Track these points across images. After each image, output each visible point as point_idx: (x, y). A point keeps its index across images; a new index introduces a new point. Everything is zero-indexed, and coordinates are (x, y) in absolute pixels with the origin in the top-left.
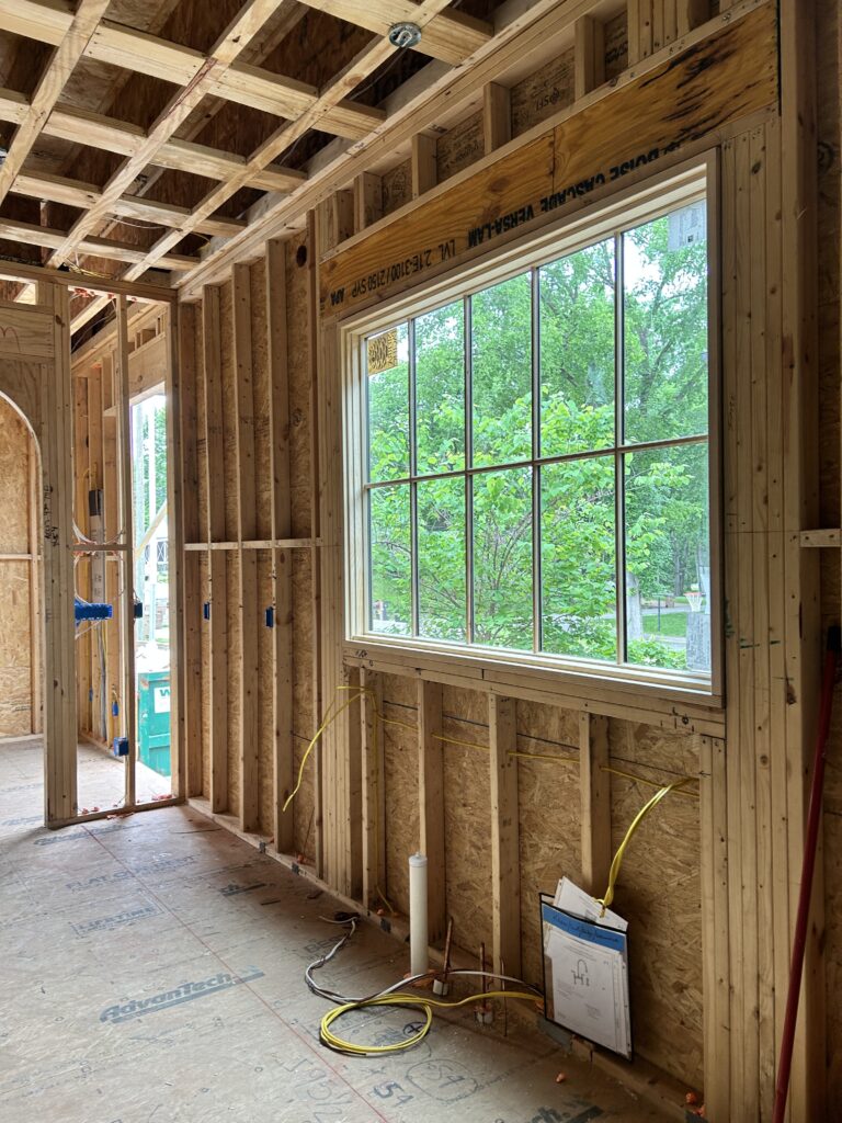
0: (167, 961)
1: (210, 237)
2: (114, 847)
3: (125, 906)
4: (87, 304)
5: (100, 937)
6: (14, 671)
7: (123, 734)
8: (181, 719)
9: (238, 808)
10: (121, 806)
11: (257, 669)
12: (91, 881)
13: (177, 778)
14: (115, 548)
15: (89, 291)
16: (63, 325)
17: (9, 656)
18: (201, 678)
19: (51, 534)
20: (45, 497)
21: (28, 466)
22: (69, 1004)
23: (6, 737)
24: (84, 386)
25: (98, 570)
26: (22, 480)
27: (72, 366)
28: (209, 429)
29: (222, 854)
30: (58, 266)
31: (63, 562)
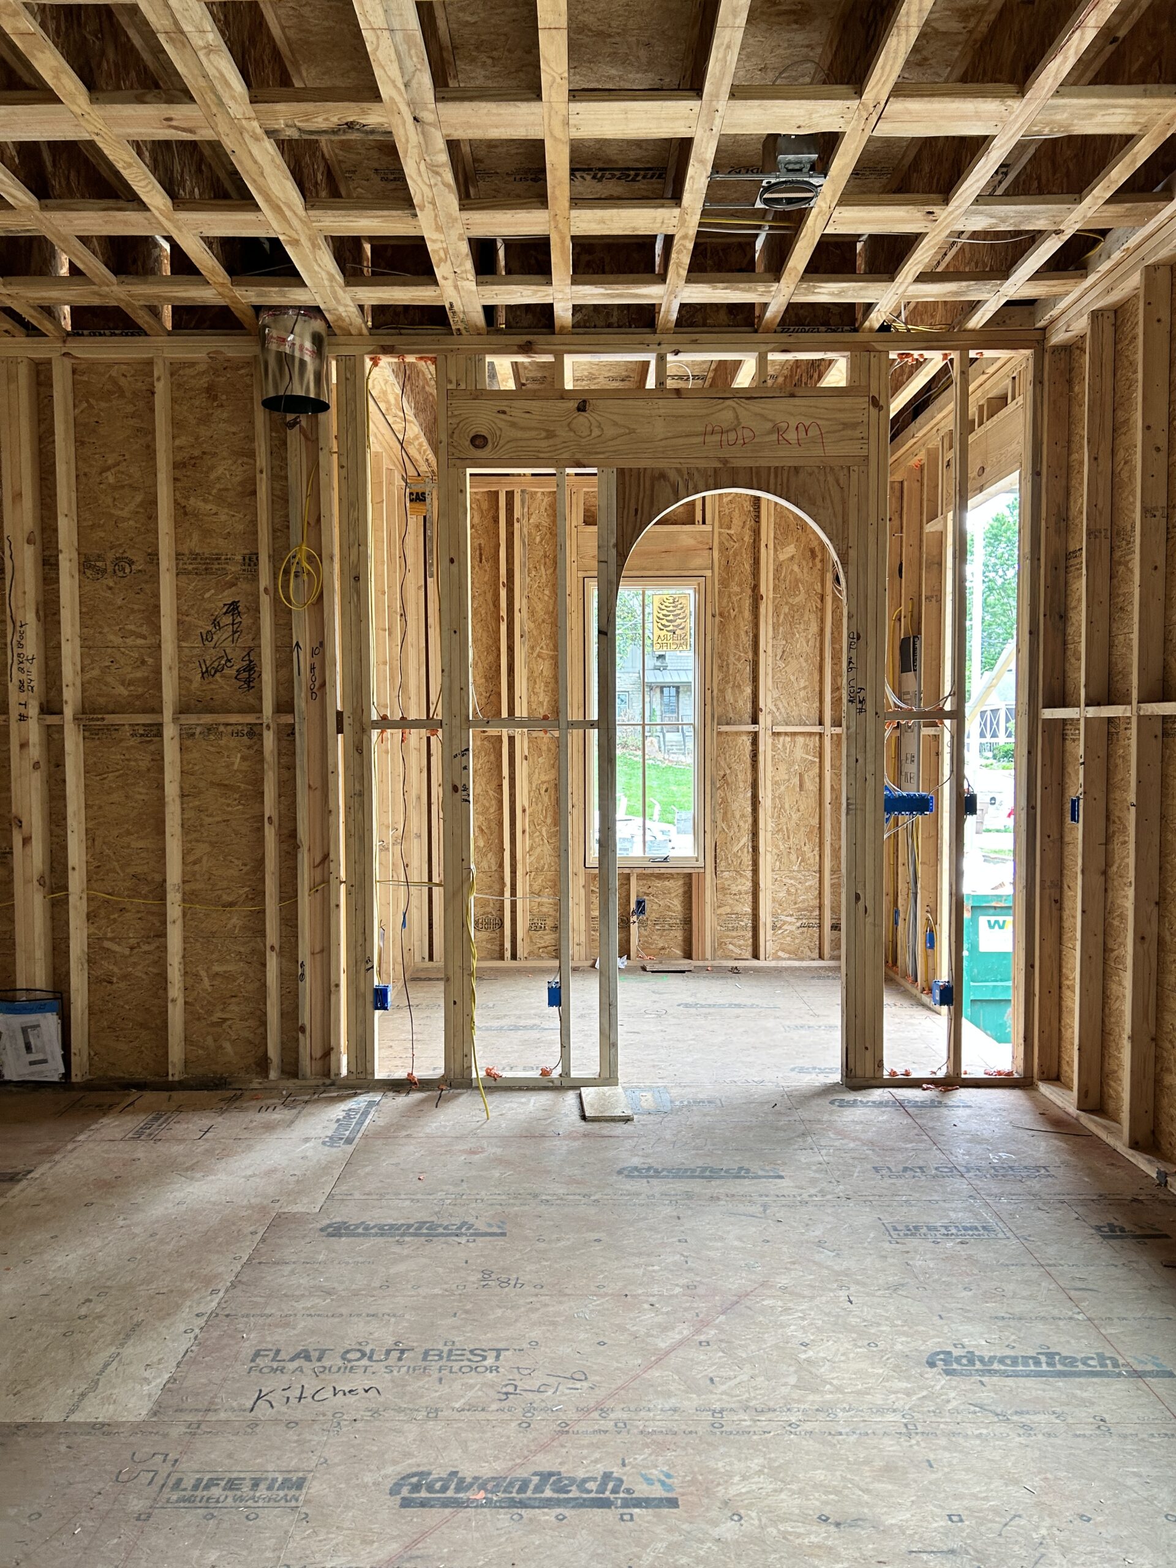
0: (1017, 1310)
1: (1104, 233)
2: (933, 1128)
3: (952, 1215)
4: (911, 374)
5: (921, 1249)
6: (800, 876)
7: (944, 976)
8: (1030, 966)
9: (1118, 1110)
10: (941, 1074)
11: (1157, 903)
12: (905, 1169)
13: (1022, 1048)
14: (936, 716)
15: (916, 354)
16: (880, 408)
17: (793, 857)
18: (1061, 909)
19: (857, 699)
20: (850, 648)
21: (822, 610)
22: (884, 1328)
23: (789, 959)
24: (898, 494)
25: (910, 746)
26: (814, 628)
27: (890, 461)
28: (1089, 533)
29: (1093, 1173)
30: (877, 326)
31: (871, 735)
